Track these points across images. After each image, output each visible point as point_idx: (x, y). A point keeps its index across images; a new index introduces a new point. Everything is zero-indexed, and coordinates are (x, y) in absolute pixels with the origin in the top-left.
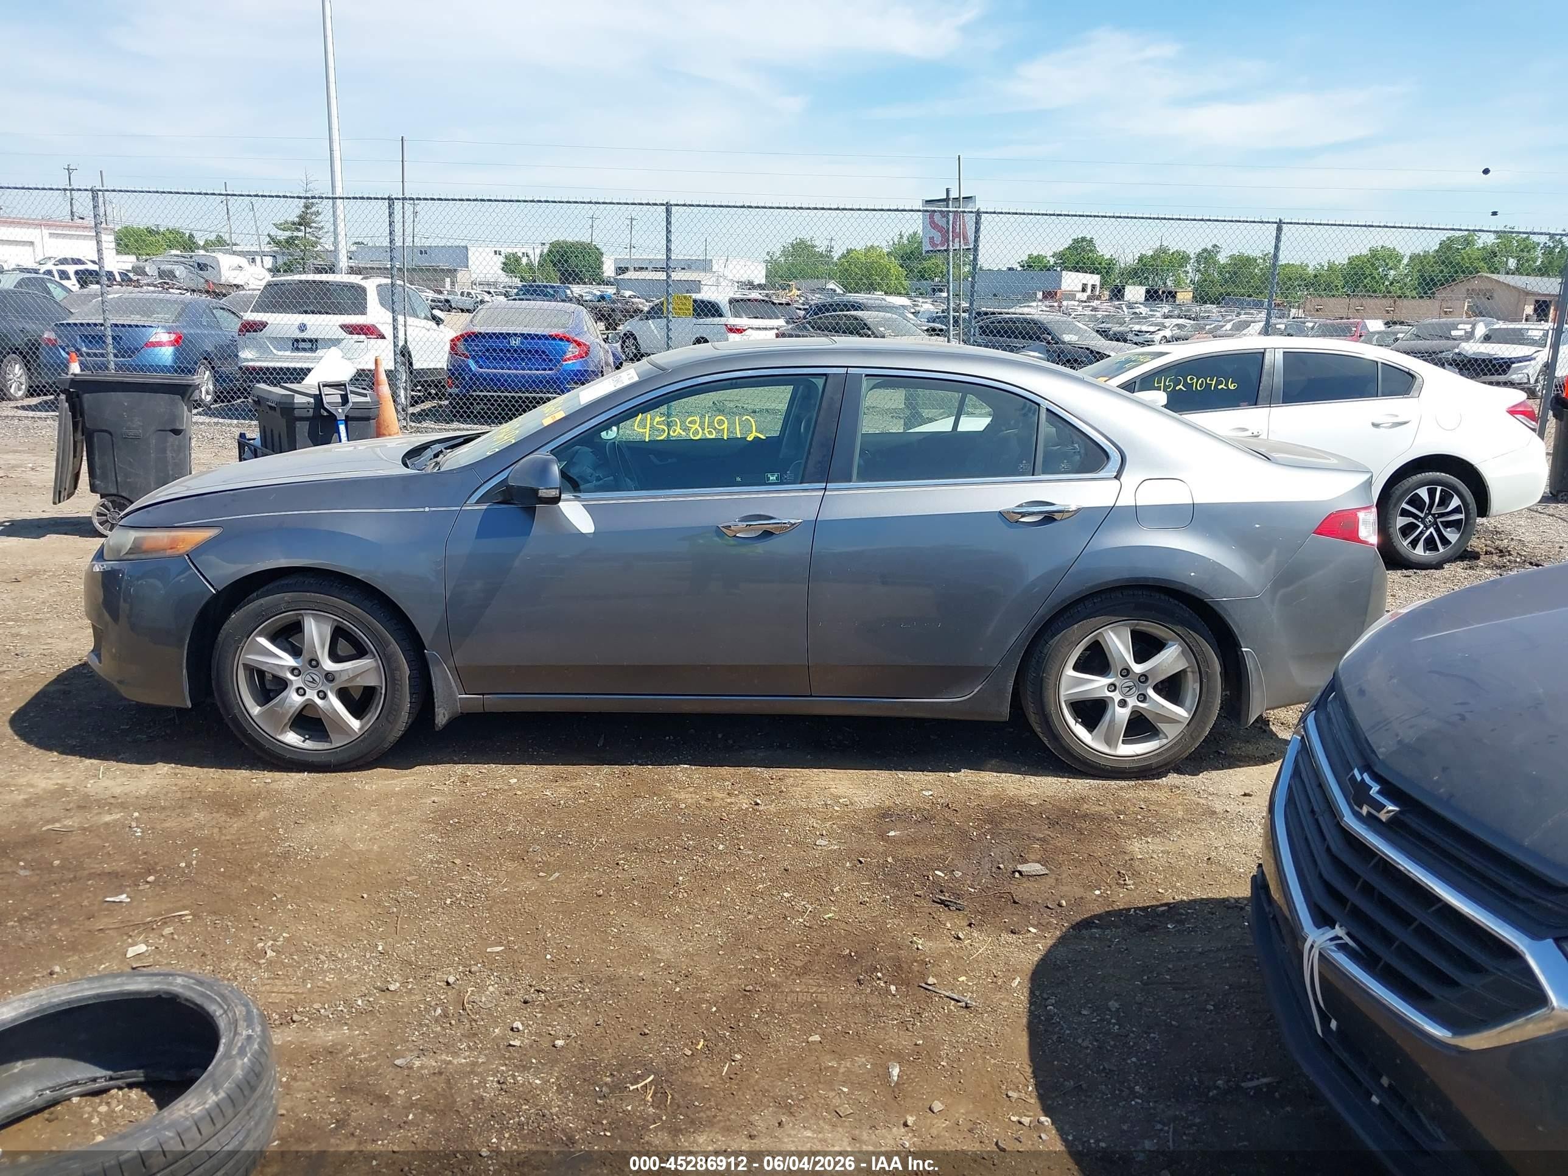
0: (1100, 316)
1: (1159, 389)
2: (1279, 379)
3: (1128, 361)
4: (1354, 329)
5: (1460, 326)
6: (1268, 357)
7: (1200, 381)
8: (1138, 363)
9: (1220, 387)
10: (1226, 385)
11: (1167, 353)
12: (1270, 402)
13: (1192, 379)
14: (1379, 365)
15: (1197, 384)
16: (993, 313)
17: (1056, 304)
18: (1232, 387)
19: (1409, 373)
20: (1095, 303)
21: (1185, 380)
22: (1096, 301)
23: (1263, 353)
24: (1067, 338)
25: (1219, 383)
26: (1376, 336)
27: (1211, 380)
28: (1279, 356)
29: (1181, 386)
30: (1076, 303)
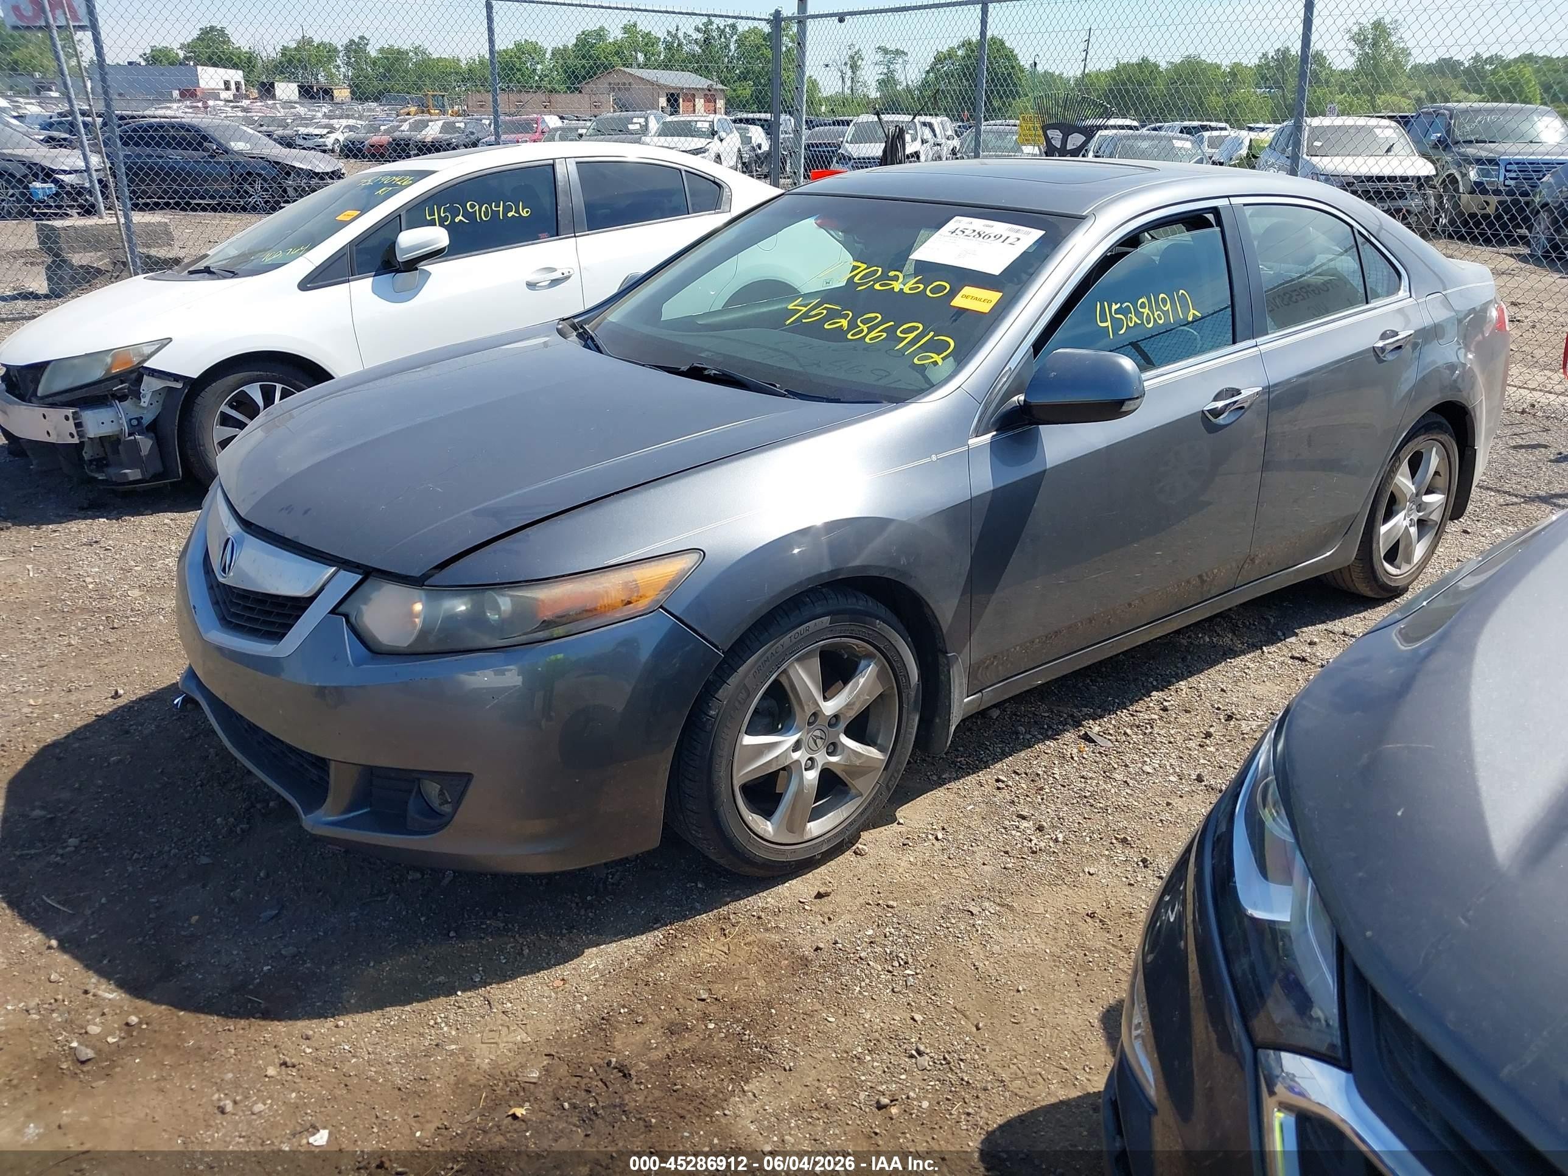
0: (256, 118)
1: (432, 223)
2: (579, 200)
3: (378, 185)
4: (535, 126)
5: (635, 120)
6: (560, 170)
7: (483, 209)
8: (395, 189)
9: (510, 215)
10: (517, 211)
11: (434, 172)
12: (574, 230)
13: (472, 206)
14: (683, 173)
15: (482, 212)
16: (133, 117)
17: (200, 104)
18: (524, 214)
19: (714, 182)
20: (245, 103)
21: (465, 208)
22: (244, 101)
23: (553, 165)
24: (238, 146)
25: (508, 209)
26: (559, 132)
27: (498, 206)
28: (572, 168)
29: (460, 217)
30: (222, 103)
